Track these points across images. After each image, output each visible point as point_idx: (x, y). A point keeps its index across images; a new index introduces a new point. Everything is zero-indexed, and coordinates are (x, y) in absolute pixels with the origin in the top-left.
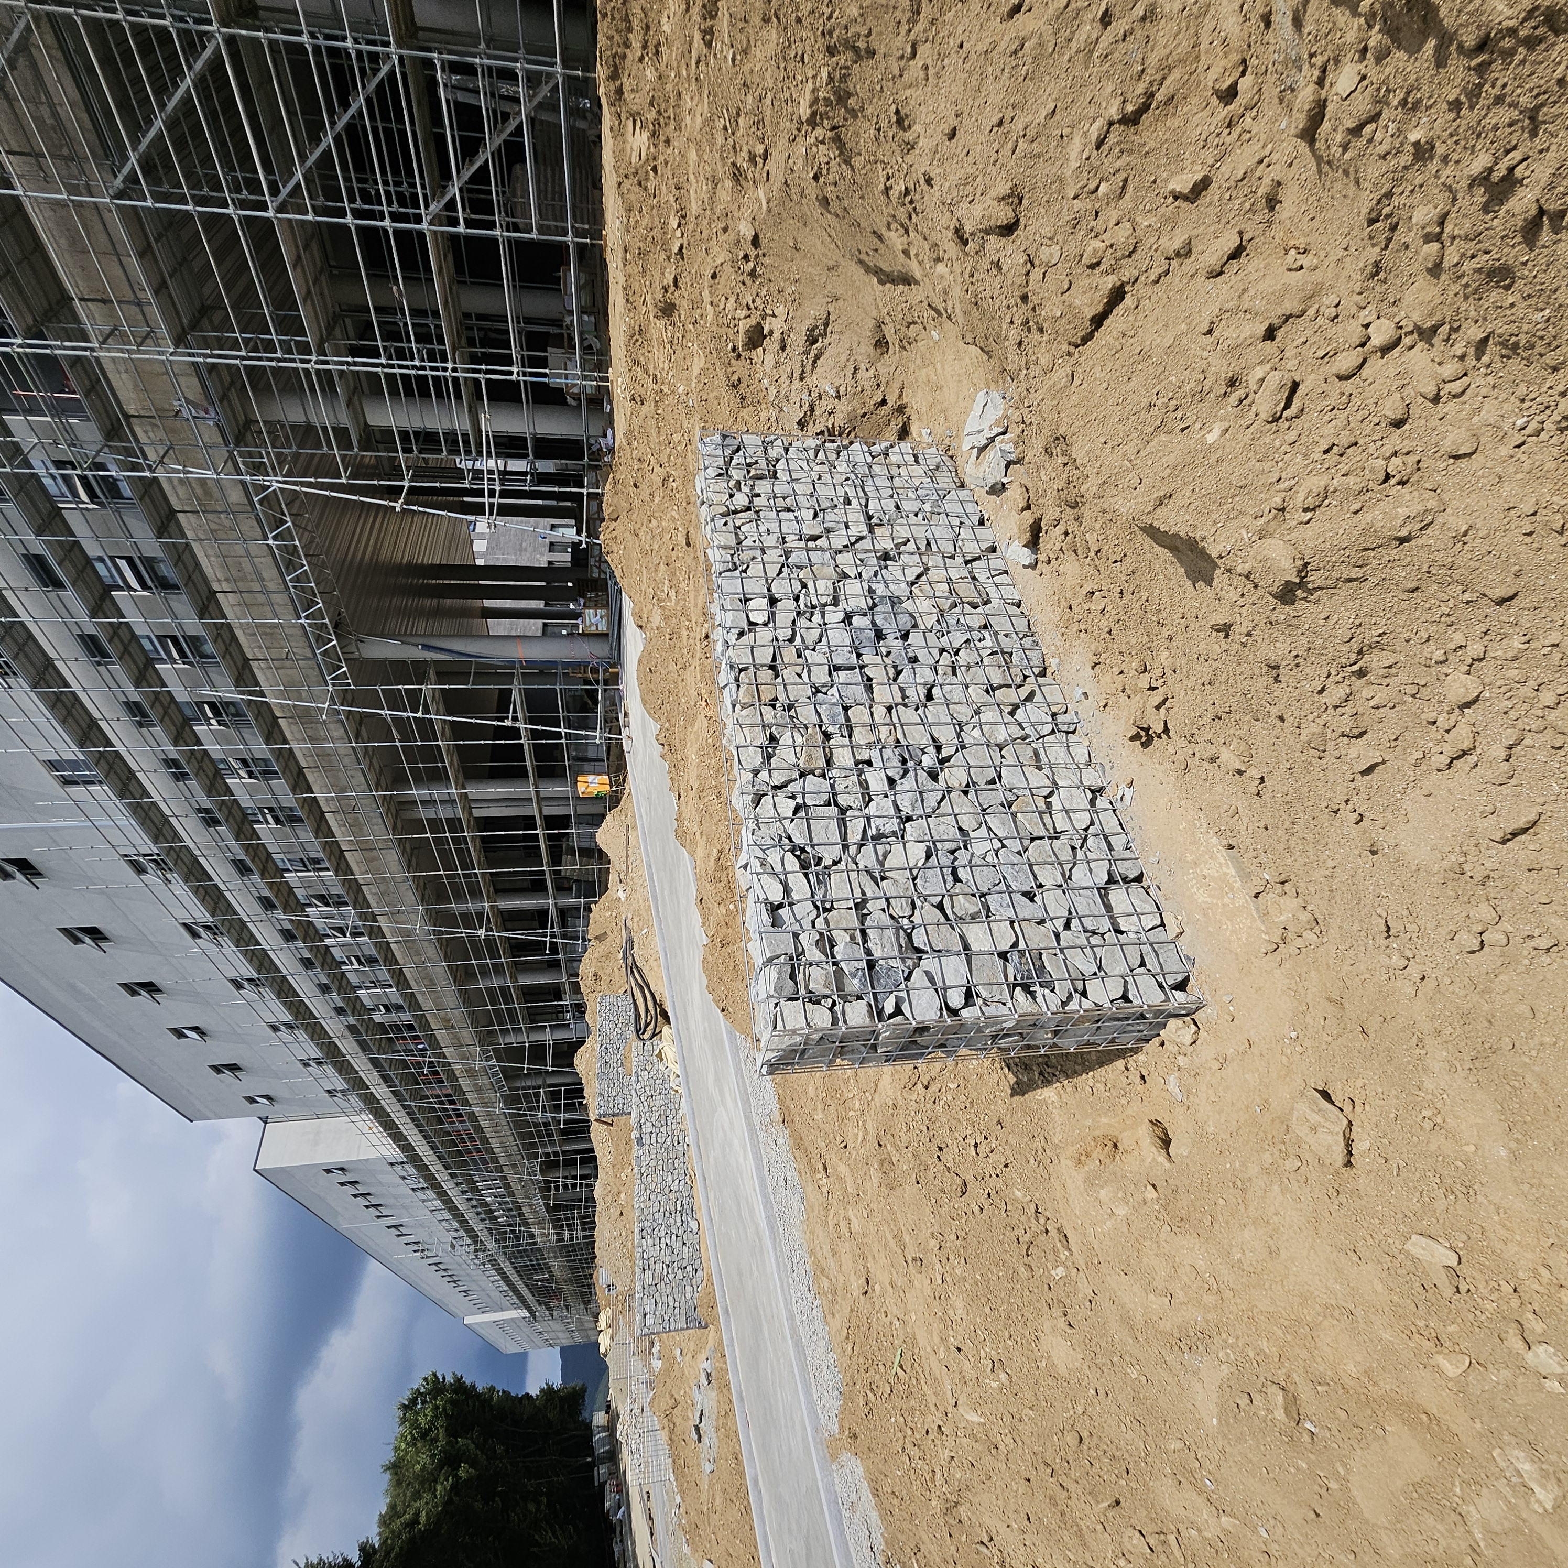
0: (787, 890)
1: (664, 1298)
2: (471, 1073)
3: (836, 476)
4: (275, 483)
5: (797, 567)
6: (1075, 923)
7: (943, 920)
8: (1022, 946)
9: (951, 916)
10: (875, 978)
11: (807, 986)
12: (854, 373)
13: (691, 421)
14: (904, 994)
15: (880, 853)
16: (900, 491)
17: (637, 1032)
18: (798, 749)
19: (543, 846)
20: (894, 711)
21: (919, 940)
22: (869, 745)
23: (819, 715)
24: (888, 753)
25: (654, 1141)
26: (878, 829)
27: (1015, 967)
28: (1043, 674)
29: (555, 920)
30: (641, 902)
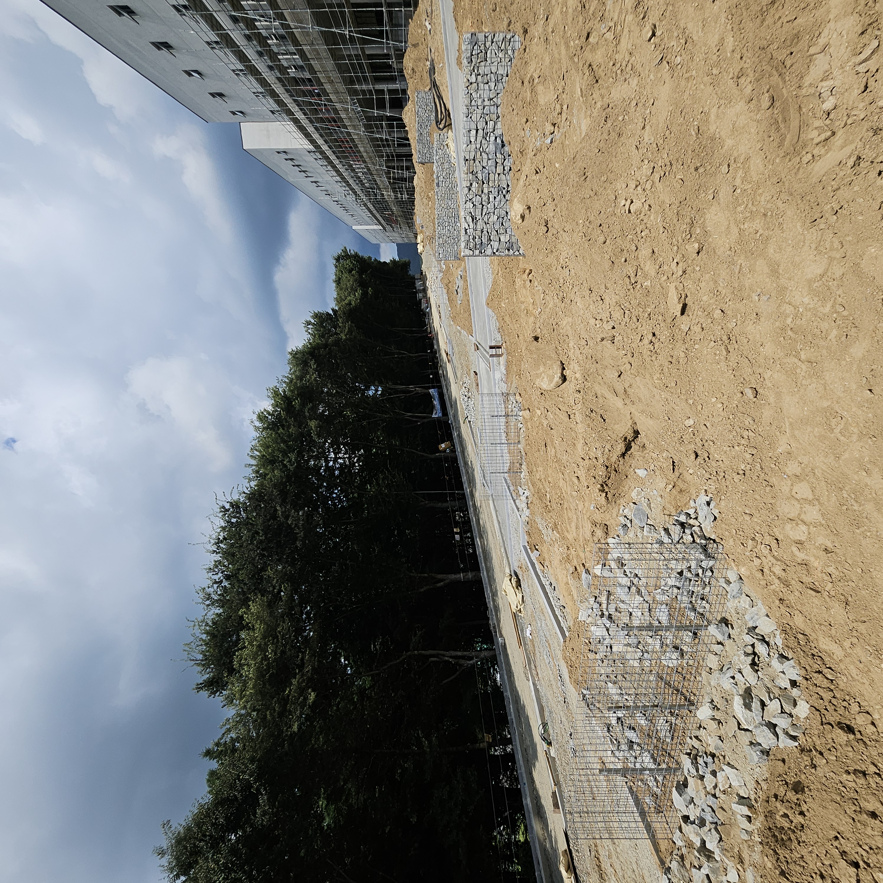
0: (469, 226)
1: (447, 249)
2: (346, 110)
5: (486, 114)
7: (497, 234)
10: (482, 245)
14: (486, 249)
15: (488, 217)
17: (437, 122)
18: (476, 188)
20: (500, 175)
21: (492, 238)
22: (492, 187)
23: (482, 176)
24: (496, 189)
25: (444, 185)
26: (489, 211)
30: (439, 44)
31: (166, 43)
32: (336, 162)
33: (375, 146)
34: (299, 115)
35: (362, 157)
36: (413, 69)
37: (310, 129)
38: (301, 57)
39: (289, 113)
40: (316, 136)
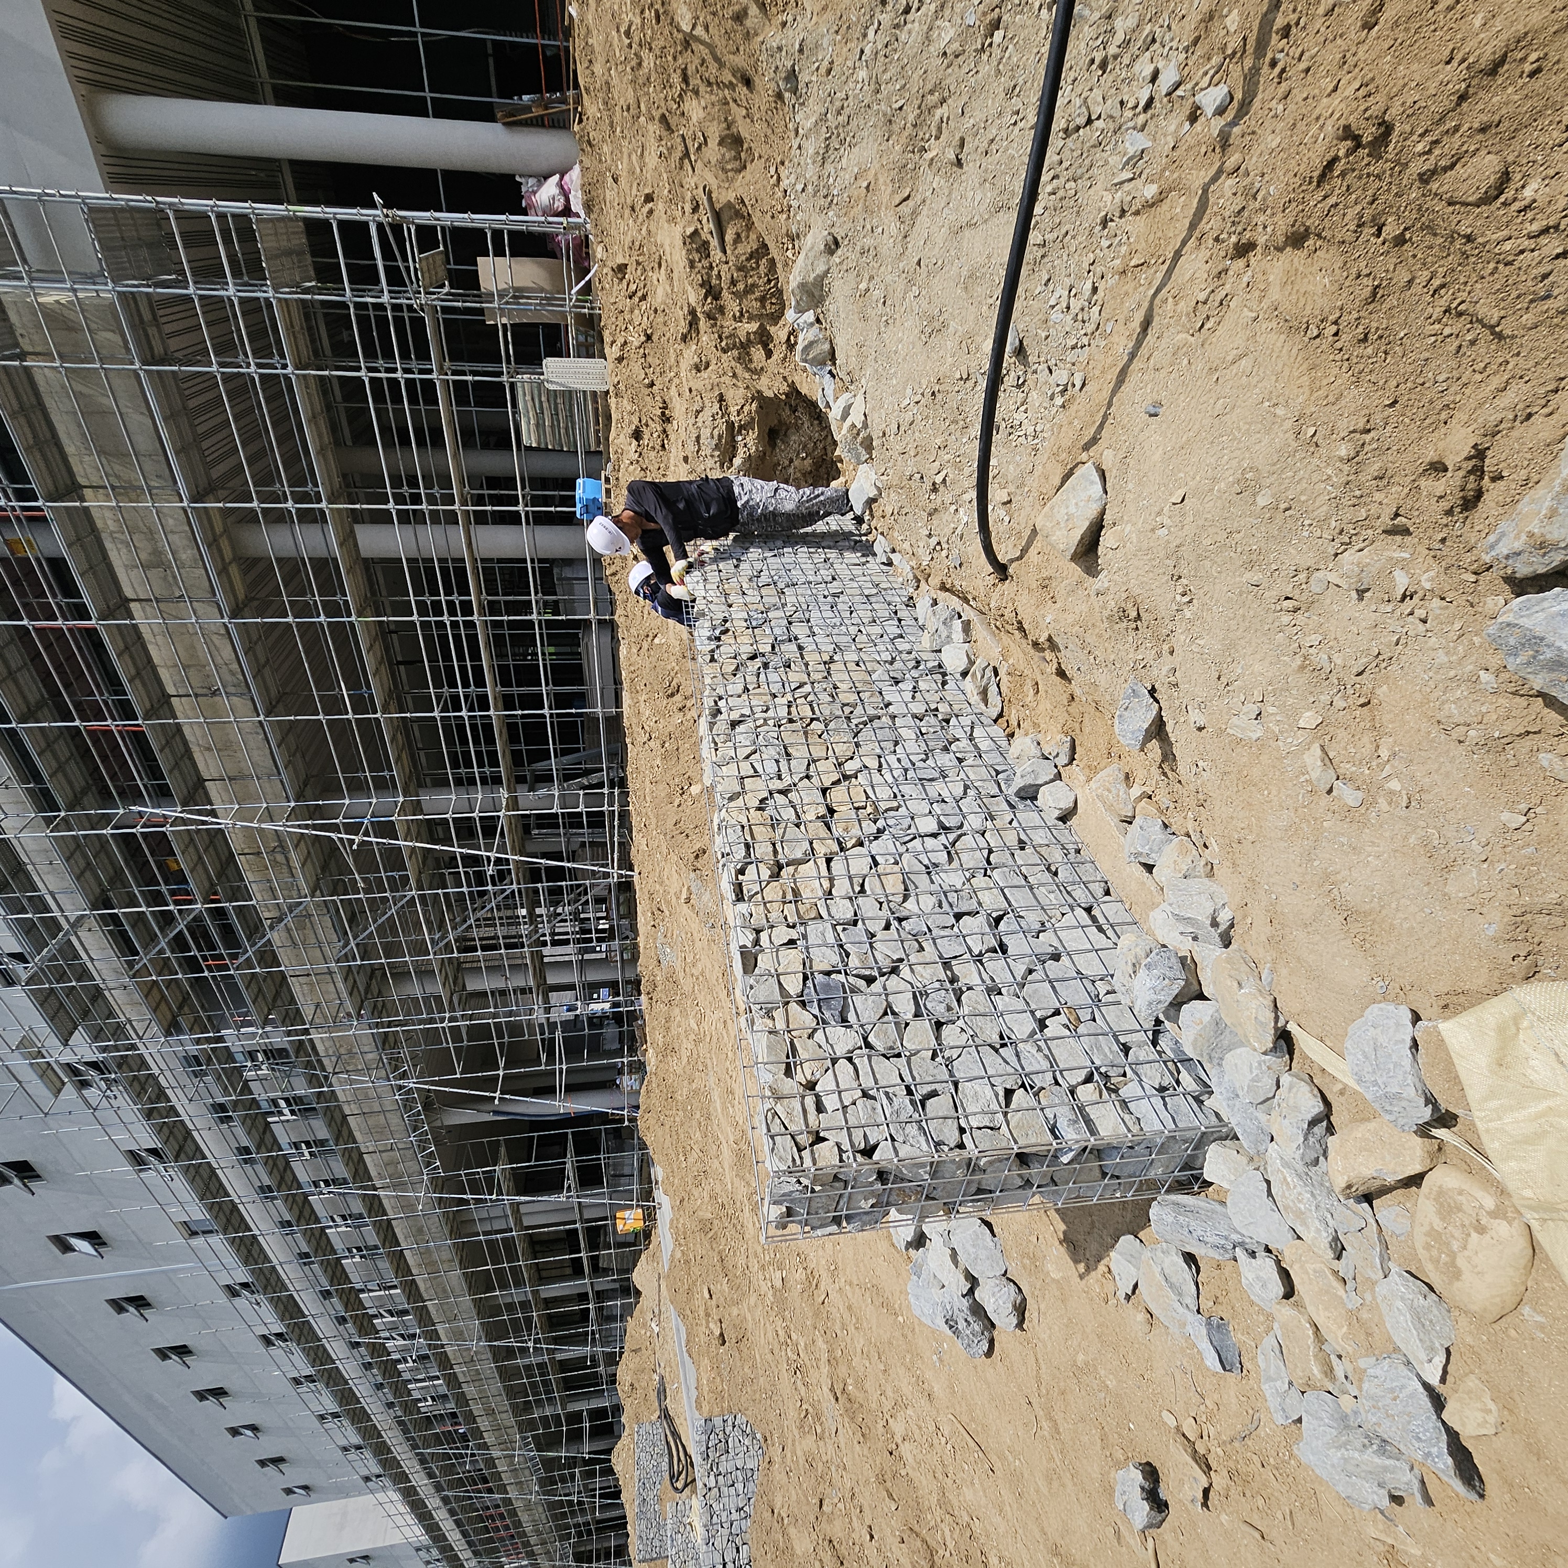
4: (411, 1084)
17: (672, 1477)
30: (672, 1355)
32: (470, 1563)
34: (419, 1480)
36: (632, 1385)
37: (433, 1502)
38: (447, 1382)
39: (400, 1478)
40: (441, 1516)
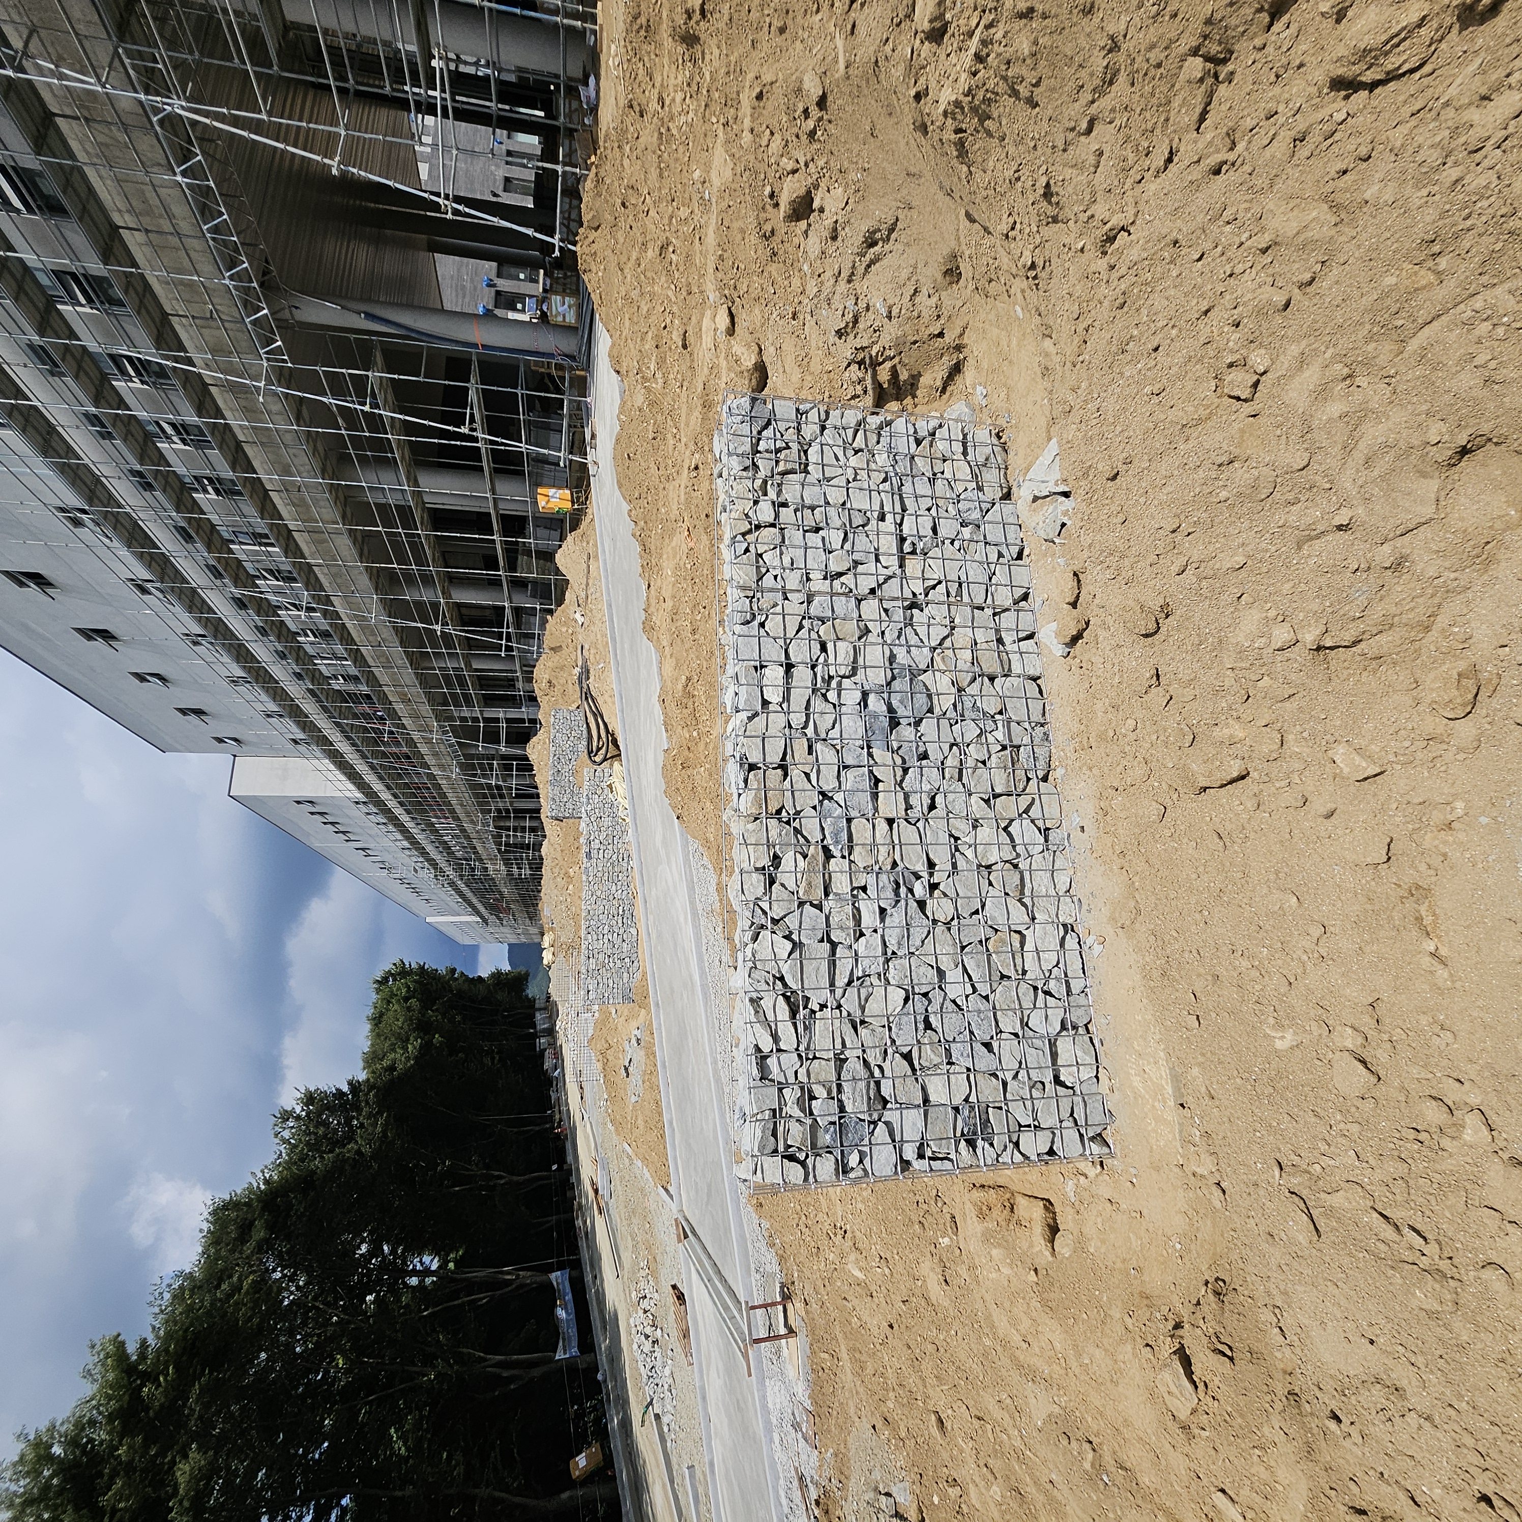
0: (776, 1038)
1: (605, 980)
2: (429, 741)
3: (874, 475)
5: (819, 619)
6: (1023, 1074)
7: (909, 1072)
8: (973, 1099)
9: (917, 1067)
10: (844, 1132)
11: (785, 1140)
12: (914, 294)
13: (705, 217)
14: (867, 1149)
15: (863, 998)
16: (941, 502)
17: (590, 753)
18: (799, 876)
19: (499, 551)
20: (895, 825)
21: (886, 1091)
22: (868, 870)
23: (823, 829)
24: (884, 878)
25: (601, 856)
26: (864, 971)
27: (964, 1120)
28: (1045, 779)
29: (511, 620)
30: (599, 636)
31: (106, 631)
32: (404, 818)
33: (476, 796)
34: (343, 747)
35: (453, 811)
36: (550, 682)
37: (361, 767)
38: (355, 663)
39: (324, 741)
40: (370, 778)
